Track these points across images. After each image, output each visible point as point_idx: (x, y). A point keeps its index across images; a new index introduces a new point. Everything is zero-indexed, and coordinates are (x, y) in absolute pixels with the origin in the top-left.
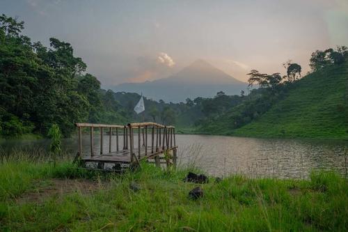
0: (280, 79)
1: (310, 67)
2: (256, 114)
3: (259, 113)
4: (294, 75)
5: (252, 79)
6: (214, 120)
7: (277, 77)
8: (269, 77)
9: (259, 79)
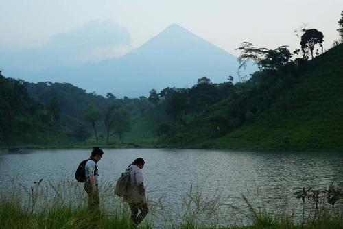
0: (289, 55)
1: (338, 33)
2: (249, 113)
3: (254, 111)
4: (312, 49)
5: (245, 56)
6: (185, 124)
7: (285, 52)
8: (271, 53)
9: (254, 57)
